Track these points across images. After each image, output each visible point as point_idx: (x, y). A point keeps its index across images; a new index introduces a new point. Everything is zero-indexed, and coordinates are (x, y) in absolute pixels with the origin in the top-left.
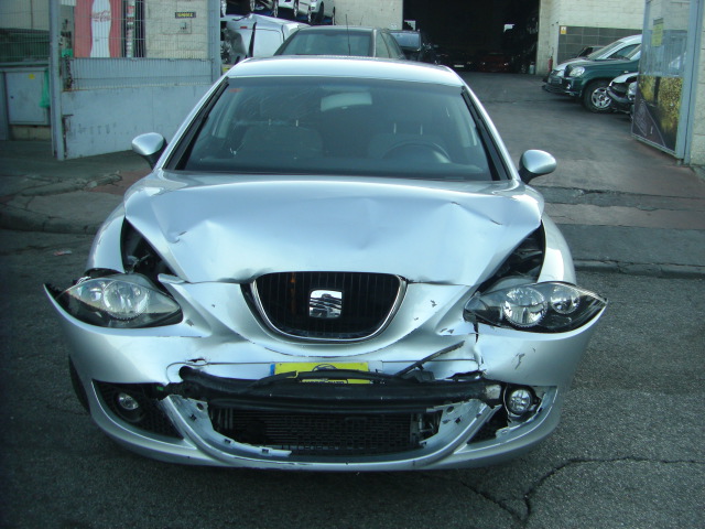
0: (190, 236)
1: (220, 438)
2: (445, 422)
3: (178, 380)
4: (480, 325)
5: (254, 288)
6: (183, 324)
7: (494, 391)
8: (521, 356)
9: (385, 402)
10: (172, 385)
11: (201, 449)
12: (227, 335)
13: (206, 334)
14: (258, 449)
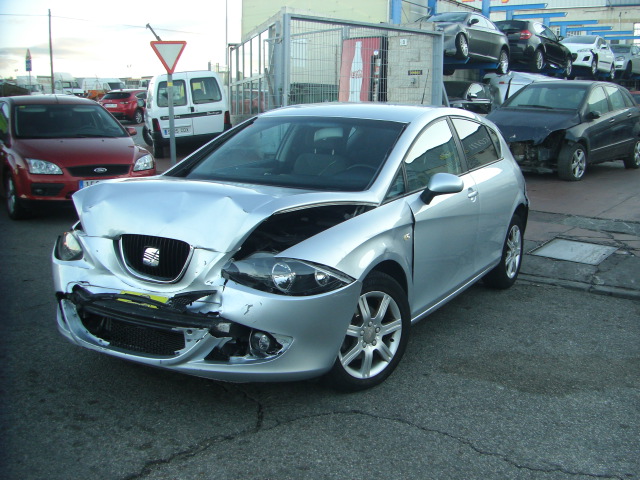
0: (94, 209)
1: (84, 329)
2: (189, 341)
3: (70, 291)
4: (230, 281)
5: (121, 241)
6: (82, 260)
7: (225, 327)
8: (249, 306)
9: (156, 320)
10: (67, 293)
11: (71, 334)
12: (103, 270)
13: (92, 267)
14: (98, 339)
